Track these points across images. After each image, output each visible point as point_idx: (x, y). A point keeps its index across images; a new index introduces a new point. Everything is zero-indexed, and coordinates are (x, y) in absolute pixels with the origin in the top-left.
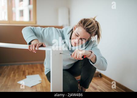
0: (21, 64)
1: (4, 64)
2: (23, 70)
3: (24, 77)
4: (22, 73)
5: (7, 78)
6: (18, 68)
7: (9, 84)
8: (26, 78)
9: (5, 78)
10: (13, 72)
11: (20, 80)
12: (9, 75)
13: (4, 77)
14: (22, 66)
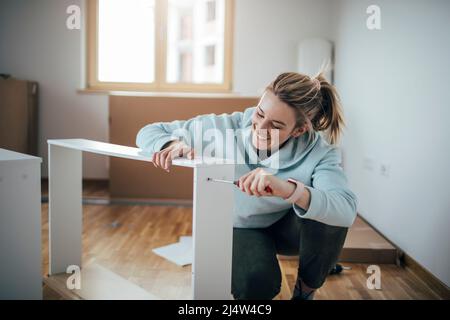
0: (177, 205)
1: (134, 200)
2: (179, 220)
3: (174, 238)
4: (173, 228)
5: (132, 236)
6: (167, 214)
7: (131, 253)
8: (178, 240)
9: (127, 236)
10: (150, 224)
11: (160, 246)
12: (138, 230)
13: (124, 233)
14: (180, 208)
